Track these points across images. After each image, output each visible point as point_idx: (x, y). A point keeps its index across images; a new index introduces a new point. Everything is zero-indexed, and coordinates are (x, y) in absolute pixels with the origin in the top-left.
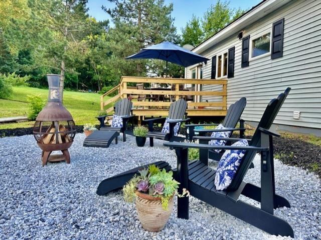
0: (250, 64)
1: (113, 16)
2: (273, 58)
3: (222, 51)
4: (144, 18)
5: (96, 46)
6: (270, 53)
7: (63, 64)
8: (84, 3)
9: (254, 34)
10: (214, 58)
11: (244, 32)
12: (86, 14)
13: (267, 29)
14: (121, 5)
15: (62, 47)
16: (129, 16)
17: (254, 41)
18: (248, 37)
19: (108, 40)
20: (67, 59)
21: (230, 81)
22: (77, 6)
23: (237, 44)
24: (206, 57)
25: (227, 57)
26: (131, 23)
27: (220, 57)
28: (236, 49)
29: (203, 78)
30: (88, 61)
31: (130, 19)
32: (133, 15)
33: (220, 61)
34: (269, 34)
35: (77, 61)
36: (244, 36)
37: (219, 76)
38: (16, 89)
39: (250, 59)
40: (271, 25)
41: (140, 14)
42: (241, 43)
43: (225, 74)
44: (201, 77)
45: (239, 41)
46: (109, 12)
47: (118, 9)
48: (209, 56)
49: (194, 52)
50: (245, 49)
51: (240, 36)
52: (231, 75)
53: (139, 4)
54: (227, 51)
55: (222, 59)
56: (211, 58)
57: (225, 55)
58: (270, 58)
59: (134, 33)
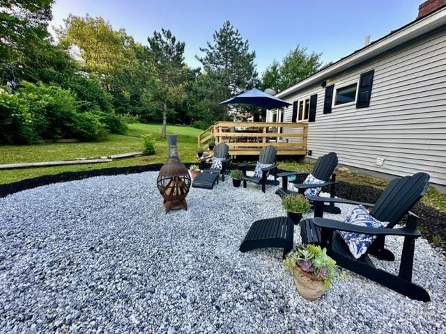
0: (333, 111)
1: (204, 64)
2: (358, 107)
3: (304, 97)
4: (231, 65)
5: (190, 90)
6: (355, 102)
7: (165, 106)
8: (181, 53)
9: (339, 84)
10: (296, 103)
11: (328, 81)
12: (182, 63)
13: (354, 79)
14: (211, 54)
15: (165, 93)
16: (217, 64)
17: (338, 90)
18: (333, 86)
19: (200, 85)
20: (168, 102)
21: (311, 124)
22: (175, 57)
23: (321, 92)
24: (287, 101)
25: (309, 102)
26: (219, 69)
27: (302, 102)
28: (318, 96)
29: (285, 121)
30: (185, 104)
31: (218, 66)
32: (220, 62)
33: (301, 106)
34: (356, 84)
35: (176, 104)
36: (329, 84)
37: (300, 119)
38: (130, 126)
39: (333, 106)
40: (359, 76)
41: (227, 62)
42: (324, 91)
43: (306, 118)
44: (282, 121)
45: (322, 89)
46: (201, 60)
47: (208, 57)
48: (291, 101)
49: (276, 97)
50: (328, 97)
51: (324, 85)
52: (312, 119)
53: (226, 53)
54: (309, 97)
55: (304, 104)
56: (292, 103)
57: (307, 101)
58: (355, 106)
59: (223, 79)
